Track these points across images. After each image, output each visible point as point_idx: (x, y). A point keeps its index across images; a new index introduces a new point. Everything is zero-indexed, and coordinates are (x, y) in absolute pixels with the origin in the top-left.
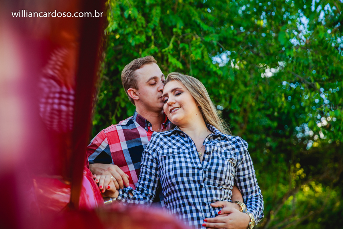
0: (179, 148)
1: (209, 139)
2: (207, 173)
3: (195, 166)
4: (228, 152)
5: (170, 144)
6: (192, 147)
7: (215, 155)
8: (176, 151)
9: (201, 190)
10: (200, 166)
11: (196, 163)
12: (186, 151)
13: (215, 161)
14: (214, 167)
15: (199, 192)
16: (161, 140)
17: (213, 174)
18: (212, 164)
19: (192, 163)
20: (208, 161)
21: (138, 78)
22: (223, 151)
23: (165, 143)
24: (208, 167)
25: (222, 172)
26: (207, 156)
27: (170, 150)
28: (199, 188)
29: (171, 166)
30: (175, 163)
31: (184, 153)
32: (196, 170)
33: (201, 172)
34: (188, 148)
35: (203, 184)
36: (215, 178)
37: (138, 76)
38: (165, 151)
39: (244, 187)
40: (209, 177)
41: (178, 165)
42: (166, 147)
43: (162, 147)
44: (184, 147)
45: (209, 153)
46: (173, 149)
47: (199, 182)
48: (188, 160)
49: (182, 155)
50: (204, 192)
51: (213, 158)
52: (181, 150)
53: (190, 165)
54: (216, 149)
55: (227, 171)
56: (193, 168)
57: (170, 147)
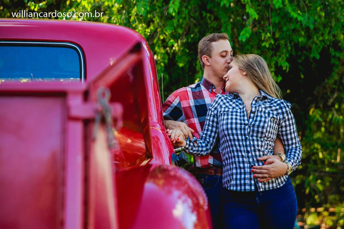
0: (233, 108)
1: (256, 101)
2: (252, 128)
3: (243, 122)
4: (271, 112)
5: (227, 104)
6: (243, 108)
7: (259, 114)
8: (231, 110)
9: (246, 141)
10: (246, 122)
11: (244, 120)
12: (239, 111)
13: (259, 119)
14: (257, 123)
15: (244, 143)
16: (222, 100)
17: (256, 129)
18: (256, 121)
19: (241, 120)
20: (253, 119)
21: (213, 49)
22: (267, 111)
23: (224, 104)
24: (253, 123)
25: (263, 127)
26: (252, 115)
27: (227, 109)
28: (245, 139)
29: (225, 122)
30: (228, 119)
31: (237, 112)
32: (243, 126)
33: (247, 127)
34: (240, 109)
35: (247, 137)
36: (258, 132)
37: (213, 47)
38: (223, 109)
39: (286, 140)
40: (253, 131)
41: (229, 121)
42: (224, 106)
43: (221, 106)
44: (237, 108)
45: (254, 113)
46: (229, 108)
47: (245, 135)
48: (238, 117)
49: (234, 113)
50: (248, 143)
51: (257, 116)
52: (235, 110)
53: (239, 121)
54: (260, 109)
55: (267, 127)
56: (241, 124)
57: (227, 106)
